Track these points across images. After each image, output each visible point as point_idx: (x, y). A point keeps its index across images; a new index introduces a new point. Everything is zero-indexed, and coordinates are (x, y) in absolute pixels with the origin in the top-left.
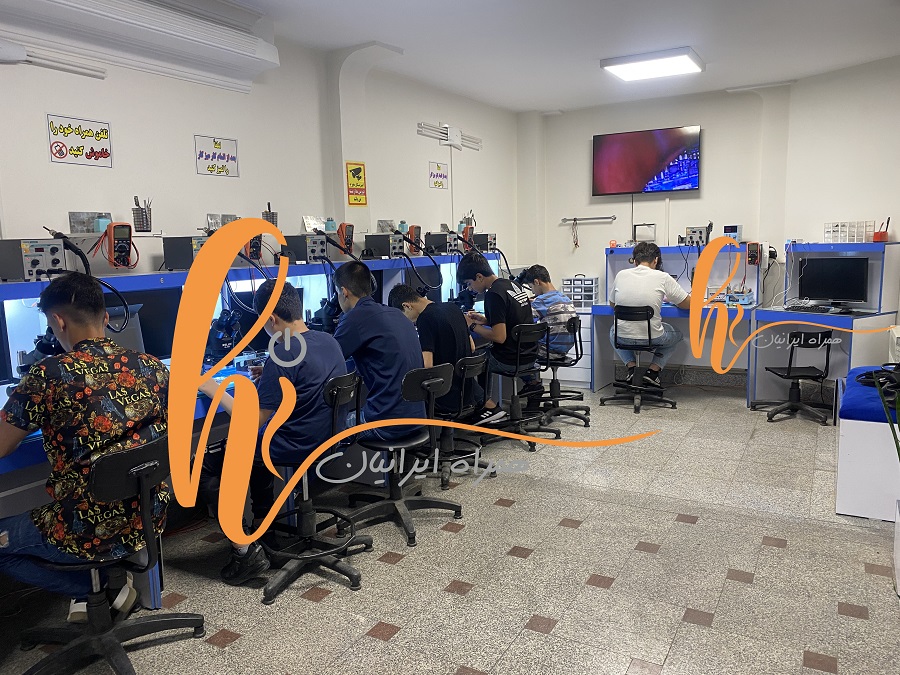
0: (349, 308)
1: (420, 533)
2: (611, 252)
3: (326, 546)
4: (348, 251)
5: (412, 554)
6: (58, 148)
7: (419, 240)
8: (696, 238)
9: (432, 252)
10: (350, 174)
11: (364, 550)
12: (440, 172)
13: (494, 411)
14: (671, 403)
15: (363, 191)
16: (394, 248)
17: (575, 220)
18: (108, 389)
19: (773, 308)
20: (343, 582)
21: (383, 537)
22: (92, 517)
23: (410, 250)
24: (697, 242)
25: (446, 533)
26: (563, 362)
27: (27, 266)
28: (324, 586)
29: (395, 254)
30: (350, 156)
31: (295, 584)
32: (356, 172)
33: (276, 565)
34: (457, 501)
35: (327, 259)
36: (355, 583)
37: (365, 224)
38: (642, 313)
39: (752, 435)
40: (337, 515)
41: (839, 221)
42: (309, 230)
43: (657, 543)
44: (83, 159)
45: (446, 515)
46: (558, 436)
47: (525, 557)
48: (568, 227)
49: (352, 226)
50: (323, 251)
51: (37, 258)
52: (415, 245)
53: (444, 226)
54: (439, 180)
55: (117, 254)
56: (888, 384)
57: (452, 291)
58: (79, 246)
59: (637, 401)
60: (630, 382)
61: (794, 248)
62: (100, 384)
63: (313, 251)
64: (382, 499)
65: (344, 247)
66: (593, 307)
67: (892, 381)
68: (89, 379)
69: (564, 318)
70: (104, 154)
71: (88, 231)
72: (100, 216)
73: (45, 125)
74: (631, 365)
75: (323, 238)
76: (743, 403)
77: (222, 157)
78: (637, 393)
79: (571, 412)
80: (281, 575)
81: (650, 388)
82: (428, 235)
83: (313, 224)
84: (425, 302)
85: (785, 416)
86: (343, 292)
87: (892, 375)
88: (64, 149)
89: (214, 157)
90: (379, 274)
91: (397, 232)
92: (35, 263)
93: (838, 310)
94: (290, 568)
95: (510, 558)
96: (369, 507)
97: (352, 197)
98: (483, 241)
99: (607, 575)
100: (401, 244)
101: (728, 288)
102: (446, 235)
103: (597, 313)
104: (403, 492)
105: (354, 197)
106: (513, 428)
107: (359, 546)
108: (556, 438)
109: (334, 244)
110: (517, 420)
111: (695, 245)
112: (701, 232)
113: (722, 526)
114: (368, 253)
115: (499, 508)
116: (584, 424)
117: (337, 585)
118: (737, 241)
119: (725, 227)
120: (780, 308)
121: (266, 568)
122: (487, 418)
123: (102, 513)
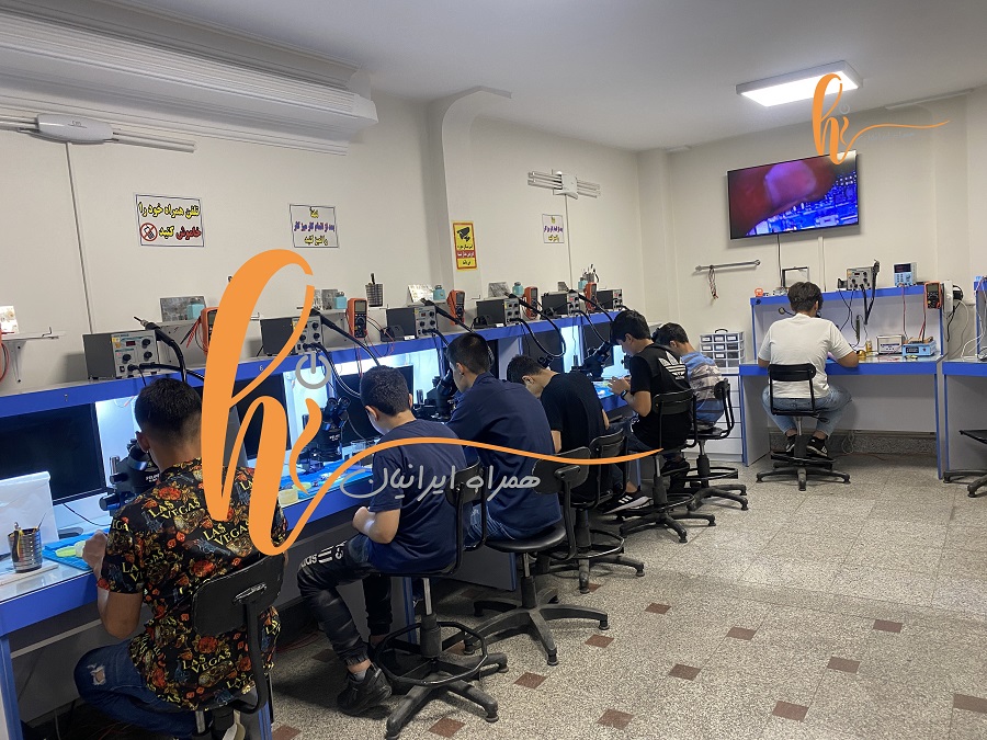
0: (467, 387)
1: (561, 646)
2: (757, 302)
3: (455, 669)
4: (459, 321)
5: (554, 675)
6: (148, 230)
7: (536, 303)
8: (860, 281)
9: (551, 314)
10: (458, 236)
11: (498, 670)
12: (554, 225)
13: (635, 497)
14: (843, 476)
15: (472, 253)
16: (510, 314)
17: (711, 267)
18: (204, 529)
19: (964, 359)
20: (476, 712)
21: (518, 653)
22: (196, 666)
23: (527, 314)
24: (862, 286)
25: (592, 649)
26: (710, 433)
27: (119, 362)
28: (454, 717)
29: (511, 320)
30: (456, 215)
31: (422, 714)
32: (464, 233)
33: (400, 691)
34: (602, 608)
35: (437, 332)
36: (490, 713)
37: (475, 289)
38: (803, 372)
39: (952, 515)
40: (464, 629)
42: (417, 300)
43: (854, 658)
44: (174, 240)
45: (589, 625)
46: (712, 523)
47: (691, 679)
48: (702, 276)
49: (462, 293)
50: (432, 323)
51: (128, 353)
52: (532, 308)
53: (562, 285)
54: (555, 233)
57: (576, 358)
58: (171, 336)
59: (802, 476)
60: (791, 454)
62: (192, 524)
63: (422, 324)
64: (513, 607)
65: (456, 316)
66: (740, 367)
68: (179, 522)
69: (712, 381)
70: (196, 232)
71: (181, 318)
72: (193, 301)
73: (134, 208)
74: (790, 434)
75: (432, 308)
76: (934, 474)
77: (319, 227)
78: (801, 467)
79: (723, 493)
80: (406, 704)
81: (817, 460)
82: (546, 296)
83: (420, 293)
84: (548, 373)
86: (457, 369)
88: (154, 231)
89: (311, 227)
90: (494, 343)
91: (512, 296)
92: (126, 358)
94: (415, 696)
95: (674, 680)
96: (500, 617)
97: (461, 261)
98: (607, 299)
99: (798, 702)
100: (517, 309)
101: (903, 338)
102: (565, 295)
103: (745, 372)
104: (538, 598)
105: (463, 260)
106: (658, 515)
107: (491, 666)
108: (709, 525)
109: (444, 314)
110: (663, 505)
111: (859, 289)
112: (865, 274)
113: (936, 635)
114: (481, 321)
115: (652, 615)
116: (741, 506)
117: (470, 715)
118: (911, 282)
119: (895, 266)
120: (974, 359)
121: (387, 694)
122: (626, 503)
123: (207, 661)
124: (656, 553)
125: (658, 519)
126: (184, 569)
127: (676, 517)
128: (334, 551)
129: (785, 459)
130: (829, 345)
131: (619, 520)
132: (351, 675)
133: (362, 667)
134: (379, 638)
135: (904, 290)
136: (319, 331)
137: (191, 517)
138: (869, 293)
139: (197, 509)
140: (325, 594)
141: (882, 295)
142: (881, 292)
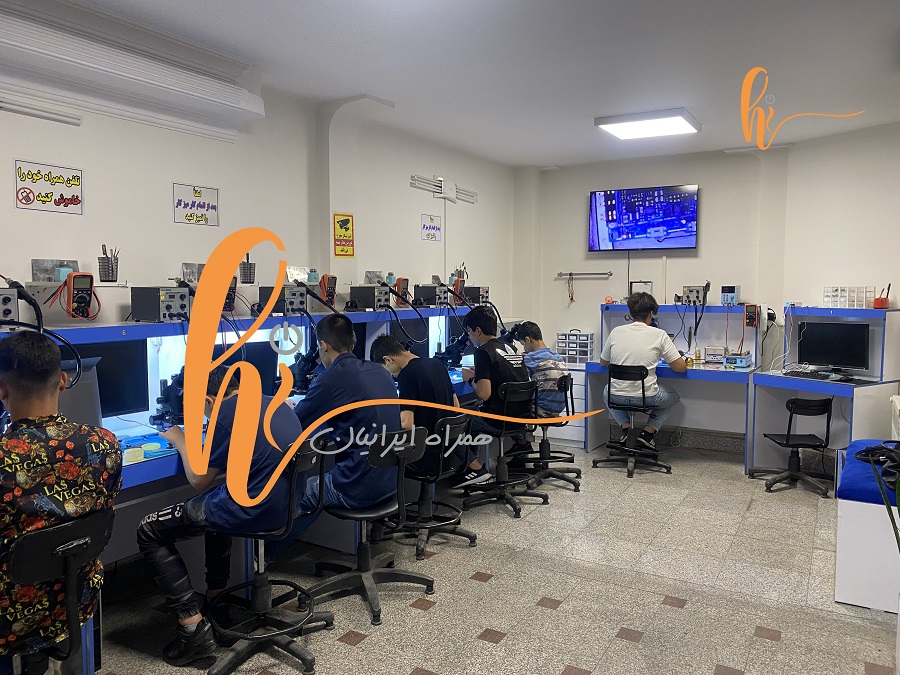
0: (329, 363)
1: (386, 608)
2: (606, 308)
3: (281, 625)
4: (329, 303)
5: (375, 634)
6: (25, 194)
7: (406, 292)
8: (693, 297)
9: (421, 304)
10: (338, 226)
11: (324, 627)
12: (433, 225)
13: (480, 473)
14: (666, 467)
15: (350, 242)
16: (379, 300)
17: (571, 274)
18: (45, 484)
19: (771, 373)
20: (295, 666)
21: (345, 613)
22: (11, 614)
23: (397, 303)
24: (694, 302)
25: (415, 611)
28: (274, 670)
29: (380, 306)
30: (337, 207)
31: (245, 666)
32: (344, 224)
33: (226, 643)
34: (430, 575)
35: (305, 312)
36: (308, 667)
37: (349, 275)
38: (637, 373)
39: (749, 507)
40: (297, 588)
41: (839, 285)
42: (291, 281)
43: (640, 629)
44: (51, 205)
45: (417, 589)
46: (545, 502)
47: (497, 643)
48: (563, 282)
49: (335, 279)
50: (302, 303)
52: (402, 298)
53: (436, 278)
54: (432, 232)
55: (75, 305)
56: (889, 463)
57: (439, 345)
58: (34, 296)
59: (631, 465)
60: (624, 444)
61: (793, 311)
62: (34, 479)
63: (292, 303)
64: (349, 570)
65: (325, 299)
66: (588, 363)
67: (893, 460)
68: (21, 477)
69: (555, 374)
70: (75, 200)
71: (50, 279)
72: (62, 264)
73: (12, 173)
74: (625, 426)
75: (303, 290)
76: (741, 470)
77: (201, 206)
78: (631, 456)
79: (560, 475)
80: (229, 656)
81: (645, 451)
82: (416, 287)
83: (296, 274)
84: (409, 356)
85: (784, 485)
86: (322, 346)
87: (893, 454)
88: (31, 195)
89: (193, 205)
90: (361, 327)
91: (384, 285)
93: (839, 377)
94: (238, 649)
95: (481, 643)
96: (334, 578)
97: (339, 248)
98: (474, 294)
99: (584, 667)
100: (387, 297)
101: (726, 350)
102: (435, 288)
103: (591, 370)
104: (372, 563)
105: (341, 248)
106: (499, 491)
107: (319, 623)
108: (543, 503)
109: (314, 295)
110: (503, 483)
111: (692, 304)
112: (698, 292)
113: (712, 612)
114: (352, 305)
115: (475, 583)
116: (573, 487)
117: (289, 668)
118: (735, 302)
119: (723, 287)
120: (779, 373)
121: (214, 647)
122: (472, 479)
123: (23, 610)
124: (490, 527)
125: (499, 495)
126: (14, 522)
127: (514, 494)
128: (174, 509)
129: (617, 449)
130: (660, 351)
131: (466, 494)
132: (181, 627)
133: (193, 621)
134: (215, 592)
135: (728, 309)
136: (186, 302)
137: (35, 472)
138: (700, 309)
139: (43, 465)
140: (162, 551)
141: (710, 311)
142: (710, 309)
